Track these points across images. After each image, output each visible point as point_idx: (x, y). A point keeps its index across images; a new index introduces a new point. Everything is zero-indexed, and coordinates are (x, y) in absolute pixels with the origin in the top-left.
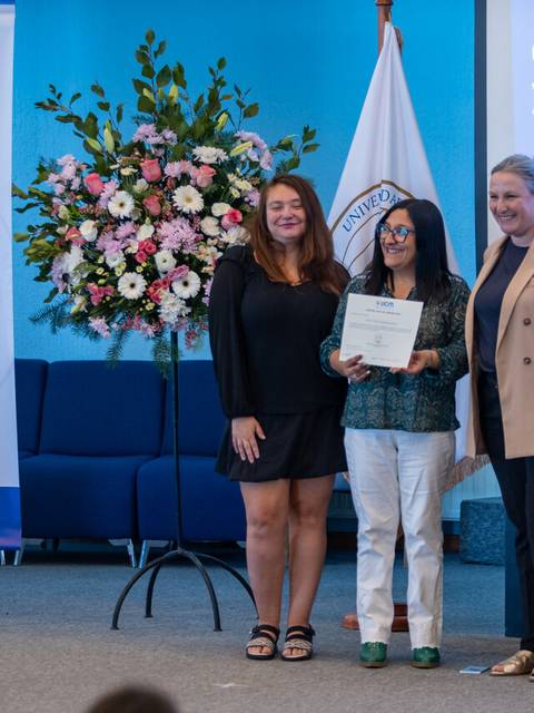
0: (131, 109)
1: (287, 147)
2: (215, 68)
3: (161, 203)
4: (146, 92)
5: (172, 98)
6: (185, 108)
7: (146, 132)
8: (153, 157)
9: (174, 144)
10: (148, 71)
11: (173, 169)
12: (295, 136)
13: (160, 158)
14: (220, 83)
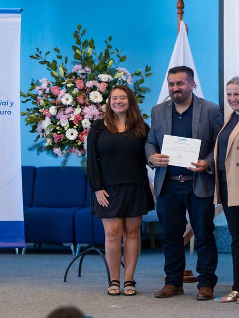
0: (71, 58)
1: (138, 74)
2: (107, 41)
3: (84, 98)
4: (78, 51)
5: (89, 53)
6: (95, 58)
7: (78, 68)
8: (81, 79)
9: (89, 73)
10: (78, 42)
11: (89, 84)
12: (142, 70)
13: (84, 79)
14: (109, 47)
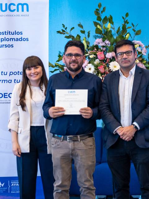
2: (125, 17)
3: (105, 68)
4: (98, 26)
5: (108, 28)
6: (113, 32)
7: (99, 41)
8: (101, 51)
9: (109, 46)
10: (99, 18)
11: (109, 55)
13: (104, 51)
14: (126, 22)
